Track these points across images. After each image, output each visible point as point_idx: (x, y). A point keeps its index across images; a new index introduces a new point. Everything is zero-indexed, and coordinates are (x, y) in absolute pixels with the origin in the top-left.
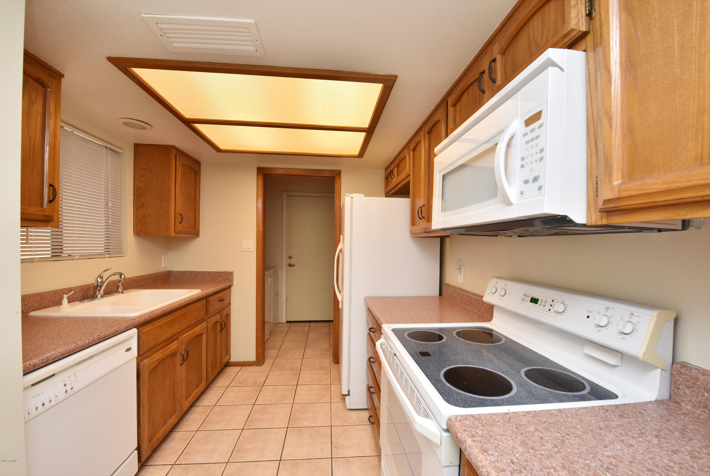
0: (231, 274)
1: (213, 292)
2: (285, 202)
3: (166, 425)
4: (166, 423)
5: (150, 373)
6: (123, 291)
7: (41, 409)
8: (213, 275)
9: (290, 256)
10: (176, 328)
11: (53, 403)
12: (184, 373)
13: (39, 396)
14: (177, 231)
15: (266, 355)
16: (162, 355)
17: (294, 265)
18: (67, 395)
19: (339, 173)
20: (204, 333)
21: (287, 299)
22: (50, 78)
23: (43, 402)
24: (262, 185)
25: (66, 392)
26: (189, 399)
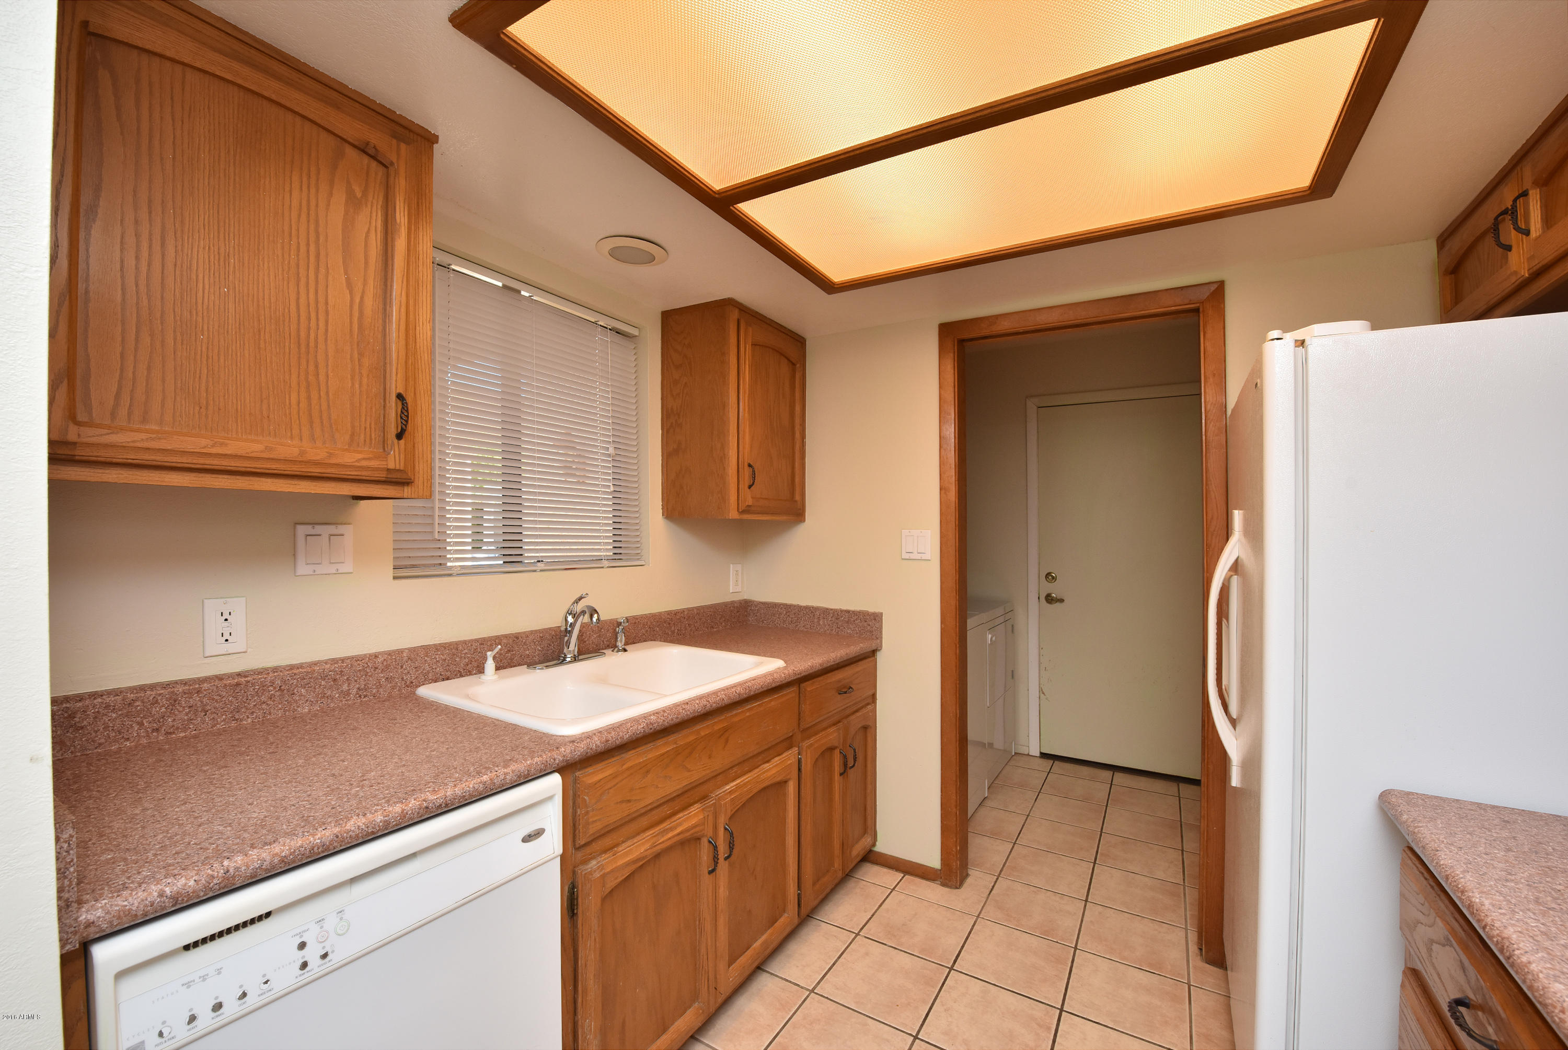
0: (875, 619)
1: (818, 667)
2: (1032, 426)
3: (664, 1037)
4: (664, 1030)
5: (604, 900)
6: (627, 647)
7: (206, 1020)
8: (833, 619)
9: (1048, 574)
10: (697, 770)
11: (252, 1000)
12: (723, 892)
13: (204, 980)
14: (741, 508)
15: (971, 855)
16: (647, 846)
17: (1062, 601)
18: (306, 975)
19: (1218, 291)
20: (789, 779)
21: (1043, 693)
22: (394, 141)
23: (218, 1001)
24: (952, 371)
25: (304, 965)
26: (742, 960)
